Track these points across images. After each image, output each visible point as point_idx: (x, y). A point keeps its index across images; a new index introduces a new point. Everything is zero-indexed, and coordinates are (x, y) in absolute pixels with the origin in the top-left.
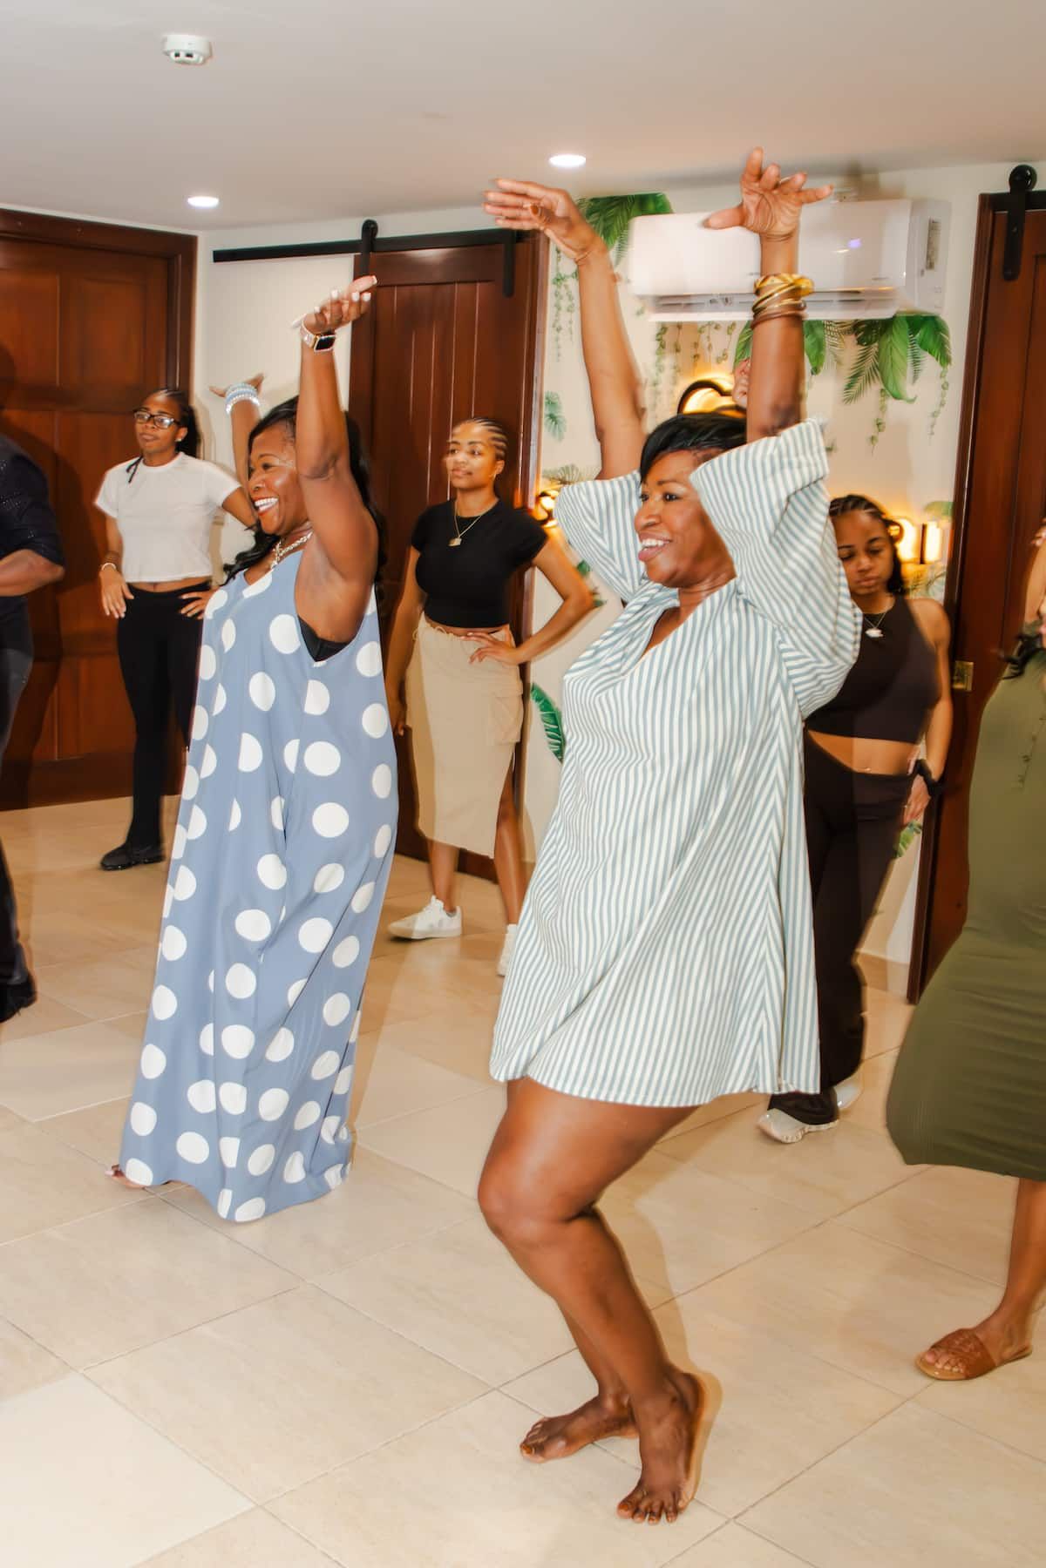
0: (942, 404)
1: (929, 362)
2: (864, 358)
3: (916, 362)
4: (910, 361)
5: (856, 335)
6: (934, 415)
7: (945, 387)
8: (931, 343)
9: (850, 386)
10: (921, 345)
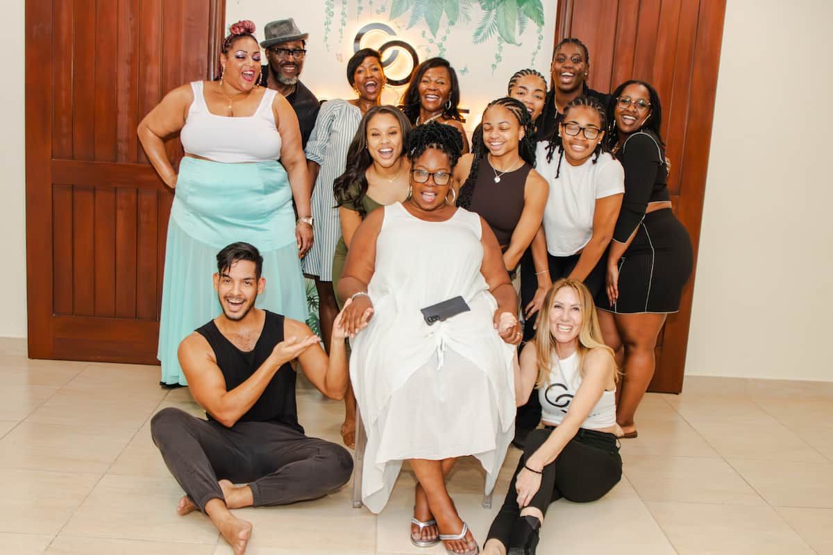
0: (539, 48)
1: (531, 24)
2: (487, 17)
3: (522, 23)
4: (517, 22)
5: (481, 3)
6: (534, 54)
7: (541, 38)
8: (532, 12)
9: (478, 34)
10: (525, 13)
